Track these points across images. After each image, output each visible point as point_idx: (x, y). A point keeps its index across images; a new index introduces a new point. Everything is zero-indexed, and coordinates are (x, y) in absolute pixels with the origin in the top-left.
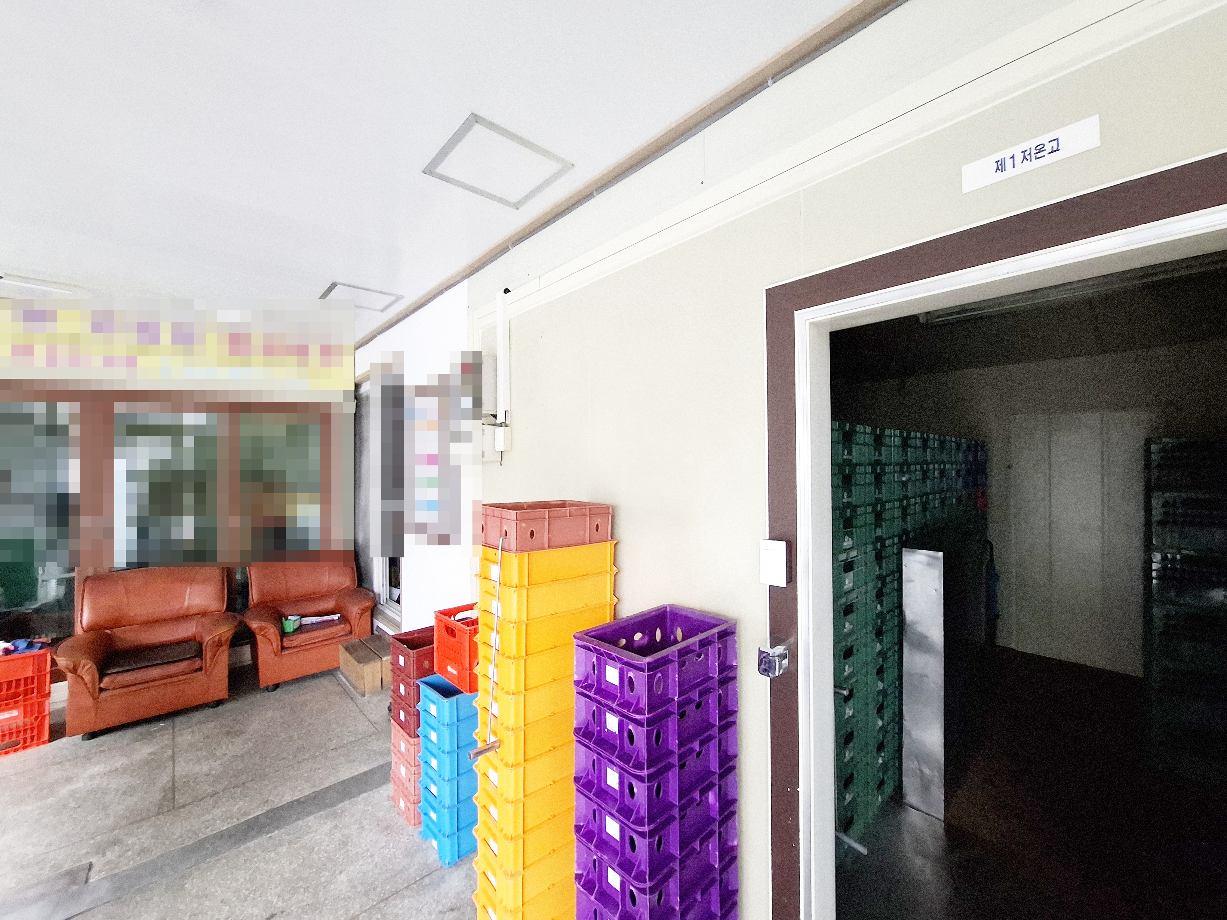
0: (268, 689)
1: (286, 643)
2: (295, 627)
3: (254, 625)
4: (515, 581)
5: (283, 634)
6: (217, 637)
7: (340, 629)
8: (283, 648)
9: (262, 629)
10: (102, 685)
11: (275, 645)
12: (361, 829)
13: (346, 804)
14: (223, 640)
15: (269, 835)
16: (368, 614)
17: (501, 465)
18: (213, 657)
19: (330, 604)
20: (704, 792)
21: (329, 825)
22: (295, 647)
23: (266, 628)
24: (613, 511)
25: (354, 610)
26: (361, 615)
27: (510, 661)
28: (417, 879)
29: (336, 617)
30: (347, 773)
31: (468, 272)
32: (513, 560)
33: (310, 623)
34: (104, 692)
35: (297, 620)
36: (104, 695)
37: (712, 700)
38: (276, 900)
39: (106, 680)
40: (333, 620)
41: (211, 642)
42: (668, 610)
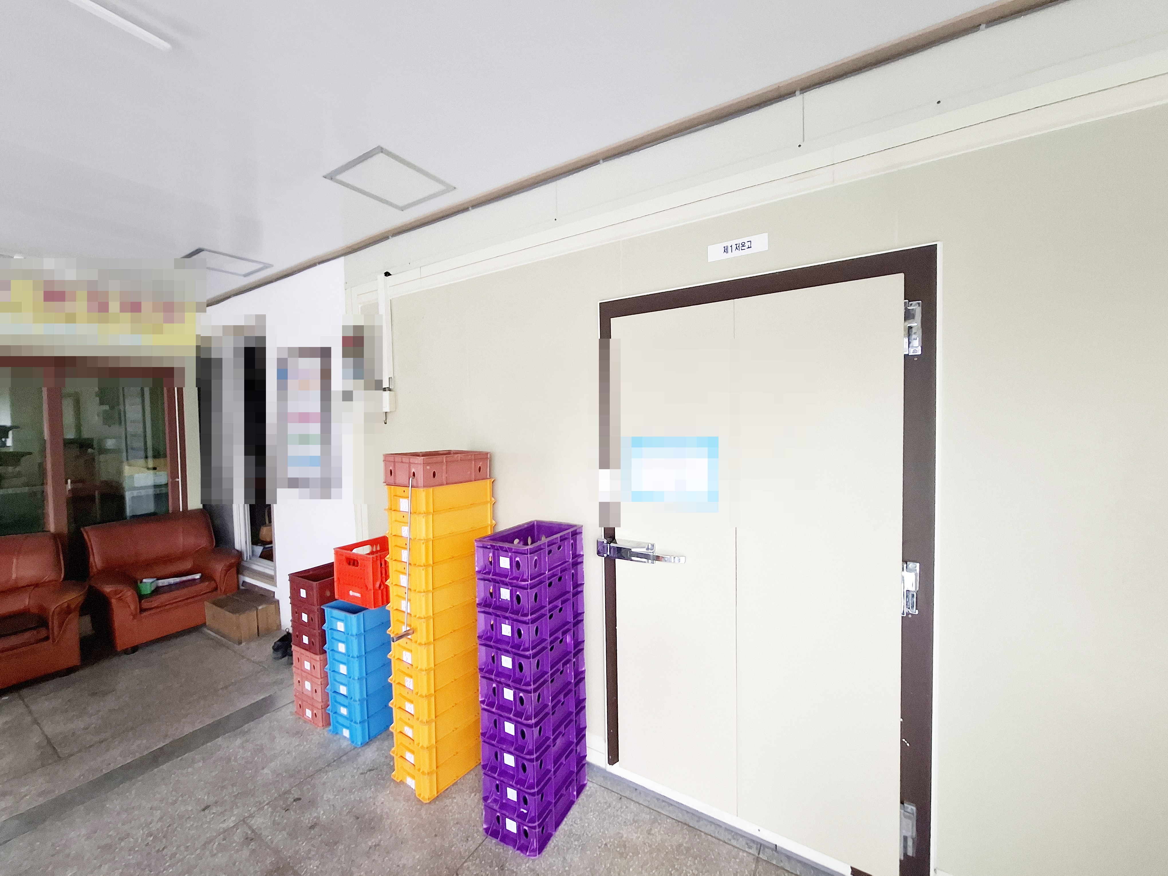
0: (126, 652)
1: (145, 605)
2: (153, 589)
3: (108, 589)
4: (423, 509)
5: (141, 597)
6: (66, 605)
7: (205, 586)
8: (142, 610)
9: (116, 592)
11: (132, 607)
12: (273, 739)
13: (252, 724)
14: (73, 606)
15: (180, 758)
16: (234, 570)
17: (386, 423)
18: (60, 626)
19: (188, 565)
20: (564, 633)
21: (239, 741)
22: (157, 607)
23: (121, 591)
24: (490, 458)
25: (218, 567)
26: (227, 571)
27: (422, 568)
28: (335, 759)
29: (198, 576)
30: (244, 703)
31: (345, 252)
32: (422, 494)
33: (167, 584)
35: (152, 582)
37: (567, 577)
38: (206, 797)
40: (195, 580)
41: (58, 609)
42: (535, 524)
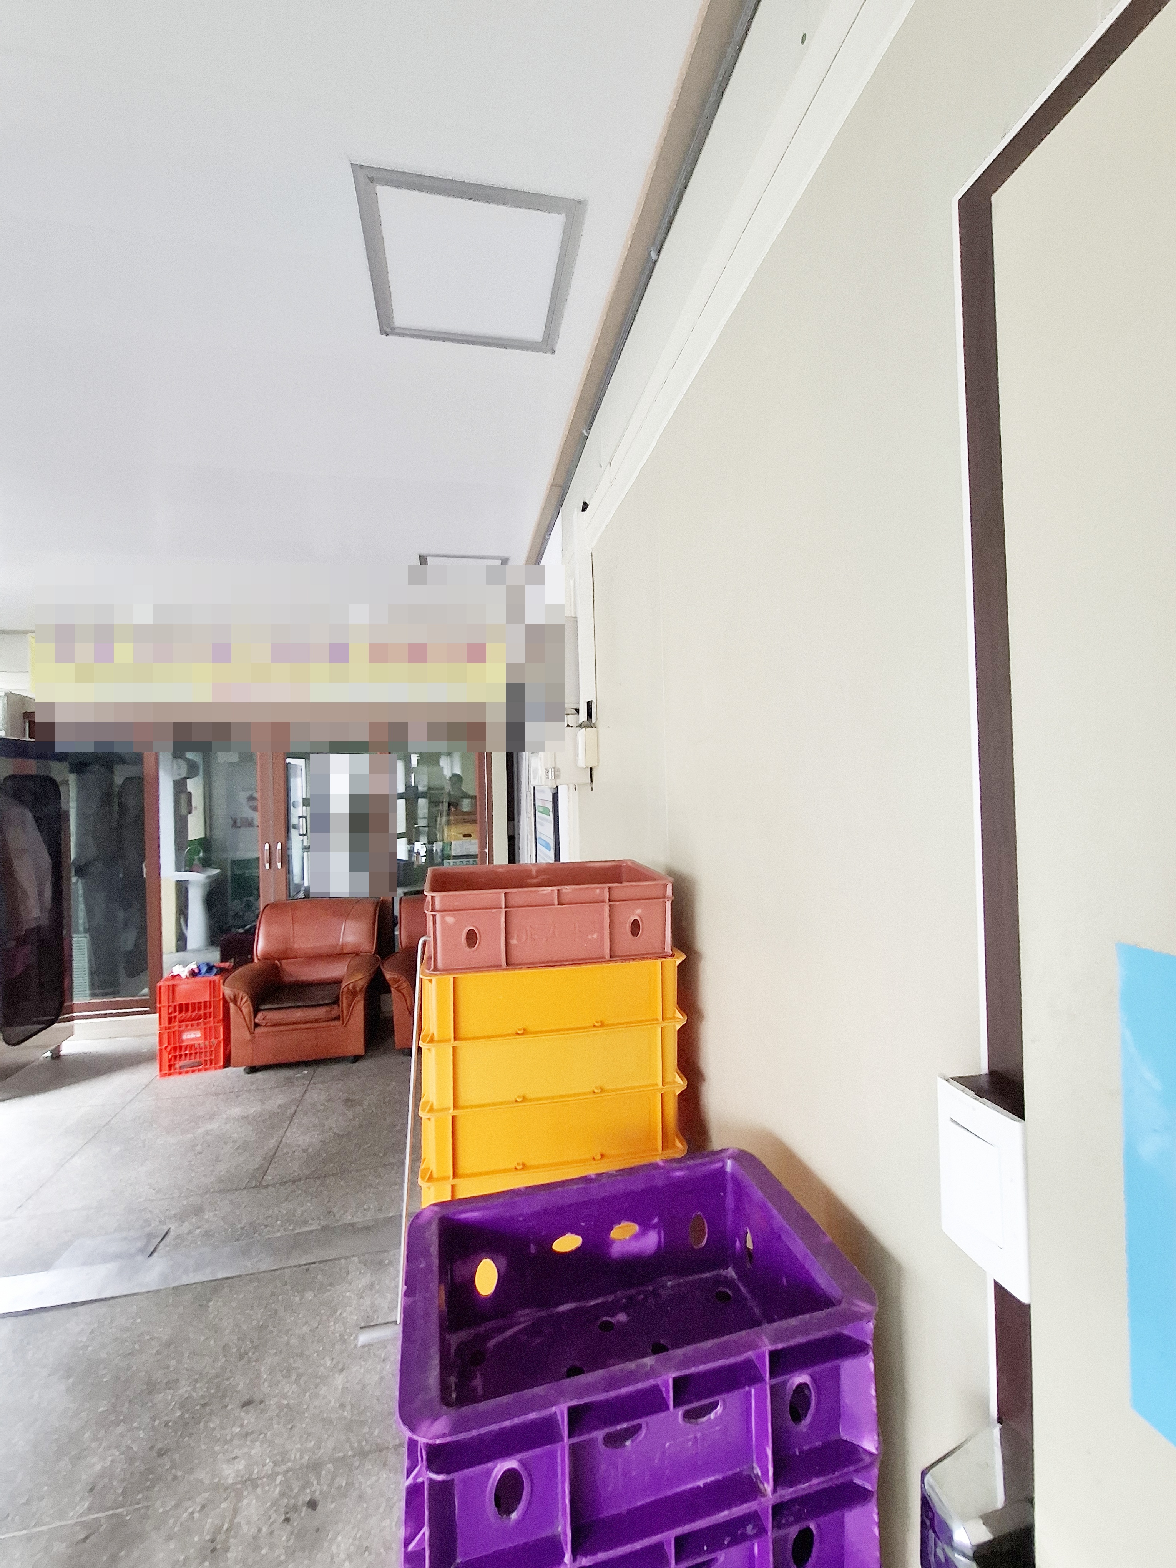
3: (390, 976)
6: (351, 985)
9: (396, 981)
10: (256, 1021)
11: (409, 1002)
14: (358, 989)
17: (592, 789)
18: (349, 1005)
23: (399, 981)
34: (259, 1027)
36: (258, 1030)
39: (260, 1015)
41: (346, 989)
